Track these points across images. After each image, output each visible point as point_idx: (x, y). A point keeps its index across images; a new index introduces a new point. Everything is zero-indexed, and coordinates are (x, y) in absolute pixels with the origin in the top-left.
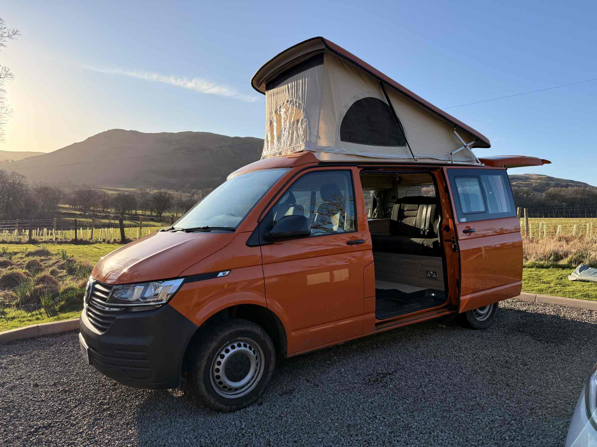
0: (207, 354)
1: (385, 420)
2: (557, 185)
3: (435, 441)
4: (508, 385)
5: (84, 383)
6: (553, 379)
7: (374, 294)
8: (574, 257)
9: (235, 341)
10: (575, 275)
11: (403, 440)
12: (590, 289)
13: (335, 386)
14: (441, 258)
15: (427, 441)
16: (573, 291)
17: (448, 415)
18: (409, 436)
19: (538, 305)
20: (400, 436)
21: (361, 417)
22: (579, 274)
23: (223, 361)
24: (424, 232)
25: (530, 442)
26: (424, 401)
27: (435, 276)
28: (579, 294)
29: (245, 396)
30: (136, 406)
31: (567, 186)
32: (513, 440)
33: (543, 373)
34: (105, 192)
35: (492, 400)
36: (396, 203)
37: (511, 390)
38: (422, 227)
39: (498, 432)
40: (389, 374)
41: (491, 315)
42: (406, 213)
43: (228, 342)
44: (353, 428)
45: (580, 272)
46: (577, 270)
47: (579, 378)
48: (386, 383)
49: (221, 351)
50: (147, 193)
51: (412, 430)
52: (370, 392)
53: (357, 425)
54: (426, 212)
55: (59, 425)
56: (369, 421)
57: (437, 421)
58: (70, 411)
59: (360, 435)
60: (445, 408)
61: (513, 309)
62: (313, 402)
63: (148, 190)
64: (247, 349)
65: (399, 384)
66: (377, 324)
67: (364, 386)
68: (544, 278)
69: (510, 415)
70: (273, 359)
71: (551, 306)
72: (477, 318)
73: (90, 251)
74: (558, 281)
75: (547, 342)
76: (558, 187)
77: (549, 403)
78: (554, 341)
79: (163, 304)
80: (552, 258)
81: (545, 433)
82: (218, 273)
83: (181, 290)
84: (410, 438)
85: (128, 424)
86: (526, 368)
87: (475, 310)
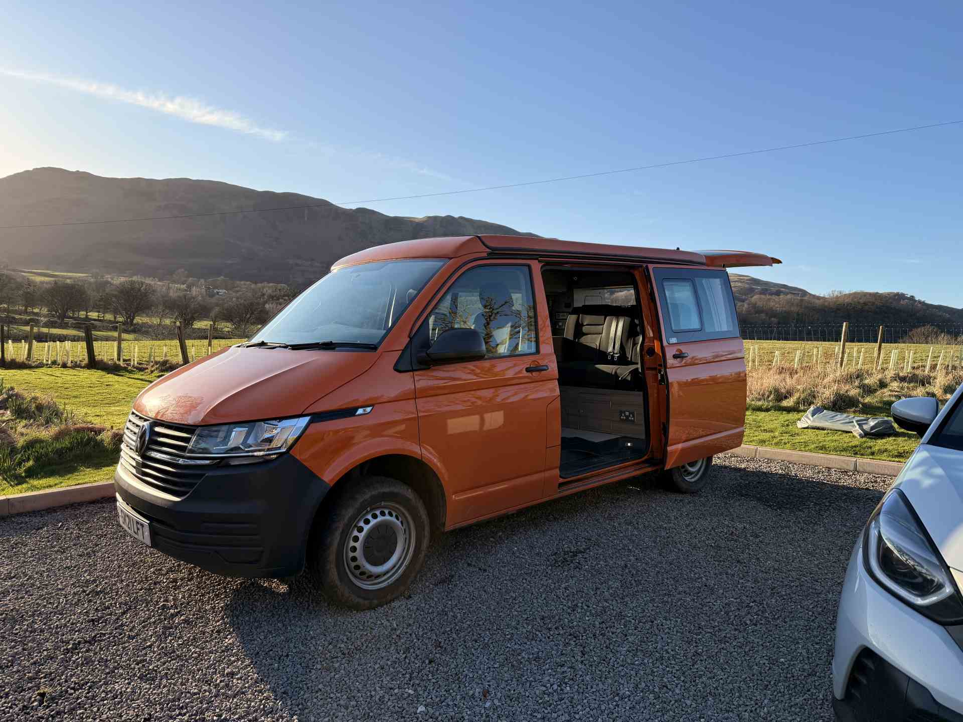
0: (340, 526)
1: (590, 609)
2: (764, 292)
3: (660, 631)
4: (738, 562)
5: (122, 581)
6: (793, 552)
7: (559, 442)
8: (802, 396)
9: (377, 508)
10: (806, 420)
11: (618, 631)
12: (828, 439)
13: (509, 570)
14: (641, 393)
15: (650, 631)
16: (805, 442)
17: (670, 599)
18: (625, 626)
19: (760, 460)
20: (614, 626)
21: (557, 606)
22: (811, 417)
23: (362, 536)
24: (613, 357)
25: (776, 625)
26: (634, 584)
27: (633, 419)
28: (813, 446)
29: (389, 586)
30: (221, 607)
31: (778, 293)
32: (756, 625)
33: (781, 546)
34: (28, 279)
35: (722, 581)
36: (572, 313)
37: (744, 568)
38: (610, 349)
39: (736, 616)
40: (581, 552)
41: (704, 474)
42: (585, 329)
43: (369, 509)
44: (549, 621)
45: (812, 416)
46: (809, 413)
47: (824, 551)
48: (579, 563)
49: (359, 521)
50: (107, 282)
51: (628, 619)
52: (561, 576)
53: (554, 617)
54: (616, 328)
55: (109, 638)
56: (569, 611)
57: (658, 607)
58: (118, 619)
59: (561, 628)
60: (664, 592)
61: (728, 467)
62: (485, 591)
63: (108, 277)
64: (393, 519)
65: (597, 564)
66: (561, 485)
67: (550, 568)
68: (765, 425)
69: (747, 597)
70: (427, 532)
71: (778, 463)
72: (686, 478)
73: (38, 380)
74: (784, 428)
75: (780, 508)
76: (765, 294)
77: (792, 581)
78: (788, 506)
79: (281, 454)
80: (772, 396)
81: (792, 615)
82: (356, 409)
83: (307, 432)
84: (627, 628)
85: (219, 632)
86: (757, 540)
87: (683, 467)
